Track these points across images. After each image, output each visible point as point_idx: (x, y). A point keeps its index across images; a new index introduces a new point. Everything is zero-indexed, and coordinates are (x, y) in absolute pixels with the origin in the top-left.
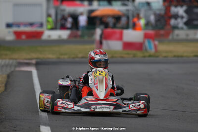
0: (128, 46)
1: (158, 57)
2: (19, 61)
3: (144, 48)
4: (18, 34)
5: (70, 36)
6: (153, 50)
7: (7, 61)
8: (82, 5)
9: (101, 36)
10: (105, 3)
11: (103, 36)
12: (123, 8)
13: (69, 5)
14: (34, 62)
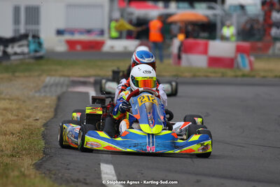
0: (215, 61)
1: (253, 76)
2: (72, 79)
3: (235, 65)
4: (71, 44)
6: (247, 69)
7: (57, 79)
8: (156, 7)
9: (180, 49)
10: (186, 5)
11: (182, 48)
12: (210, 13)
13: (138, 7)
14: (92, 80)
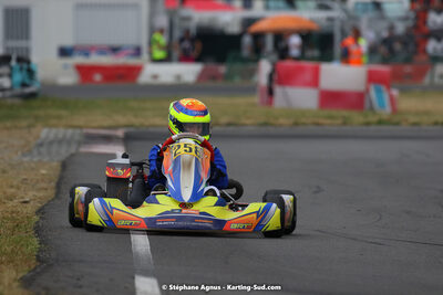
0: (331, 99)
1: (397, 124)
2: (85, 131)
3: (367, 105)
4: (85, 72)
5: (202, 77)
6: (388, 109)
7: (61, 132)
8: (229, 8)
9: (271, 77)
10: (281, 3)
11: (276, 77)
12: (322, 15)
13: (199, 8)
14: (120, 133)
